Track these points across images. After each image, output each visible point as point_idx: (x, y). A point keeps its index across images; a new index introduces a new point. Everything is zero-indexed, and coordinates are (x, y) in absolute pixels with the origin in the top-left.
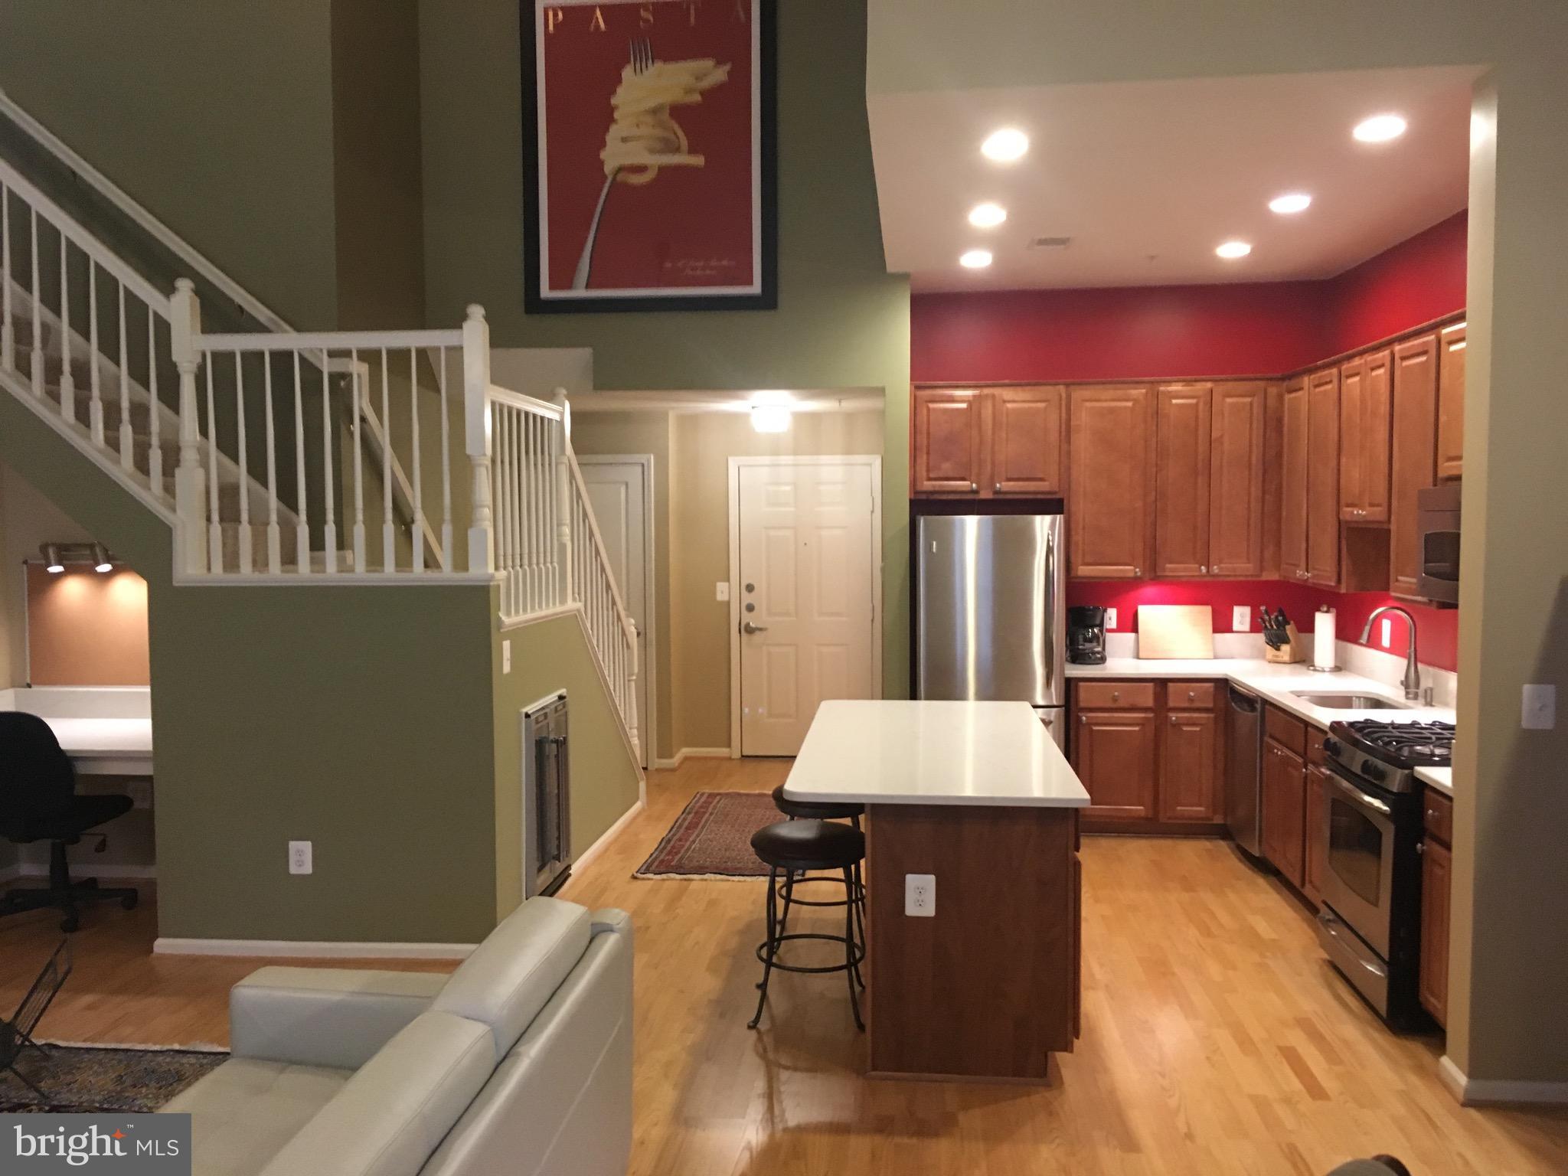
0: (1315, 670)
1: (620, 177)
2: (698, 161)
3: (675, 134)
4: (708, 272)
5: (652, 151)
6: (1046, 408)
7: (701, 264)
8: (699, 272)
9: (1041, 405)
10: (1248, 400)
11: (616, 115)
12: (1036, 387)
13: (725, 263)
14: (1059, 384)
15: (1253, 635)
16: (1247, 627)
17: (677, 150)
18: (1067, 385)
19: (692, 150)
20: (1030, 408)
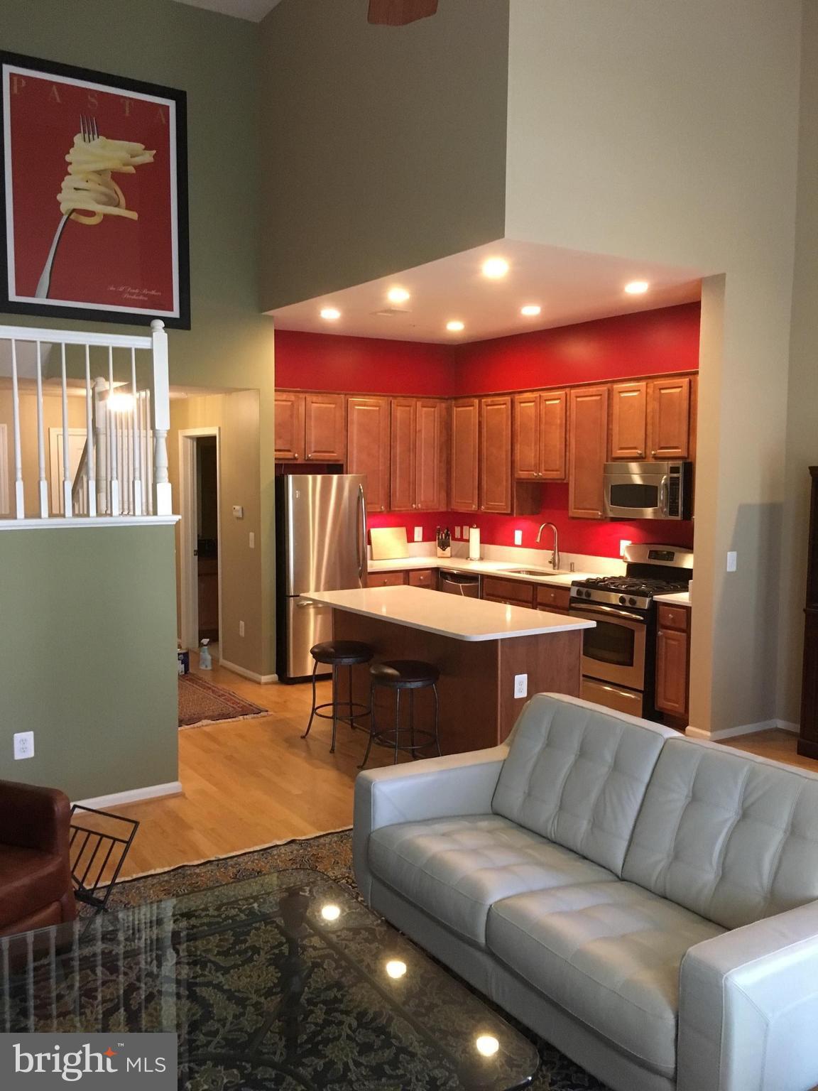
0: (471, 560)
1: (72, 217)
2: (133, 215)
3: (116, 193)
4: (141, 298)
5: (99, 203)
6: (335, 408)
7: (137, 291)
8: (134, 297)
9: (333, 406)
10: (433, 409)
11: (70, 169)
12: (328, 395)
13: (153, 292)
14: (341, 394)
15: (425, 543)
16: (420, 539)
17: (118, 205)
18: (346, 395)
19: (128, 208)
20: (326, 408)
